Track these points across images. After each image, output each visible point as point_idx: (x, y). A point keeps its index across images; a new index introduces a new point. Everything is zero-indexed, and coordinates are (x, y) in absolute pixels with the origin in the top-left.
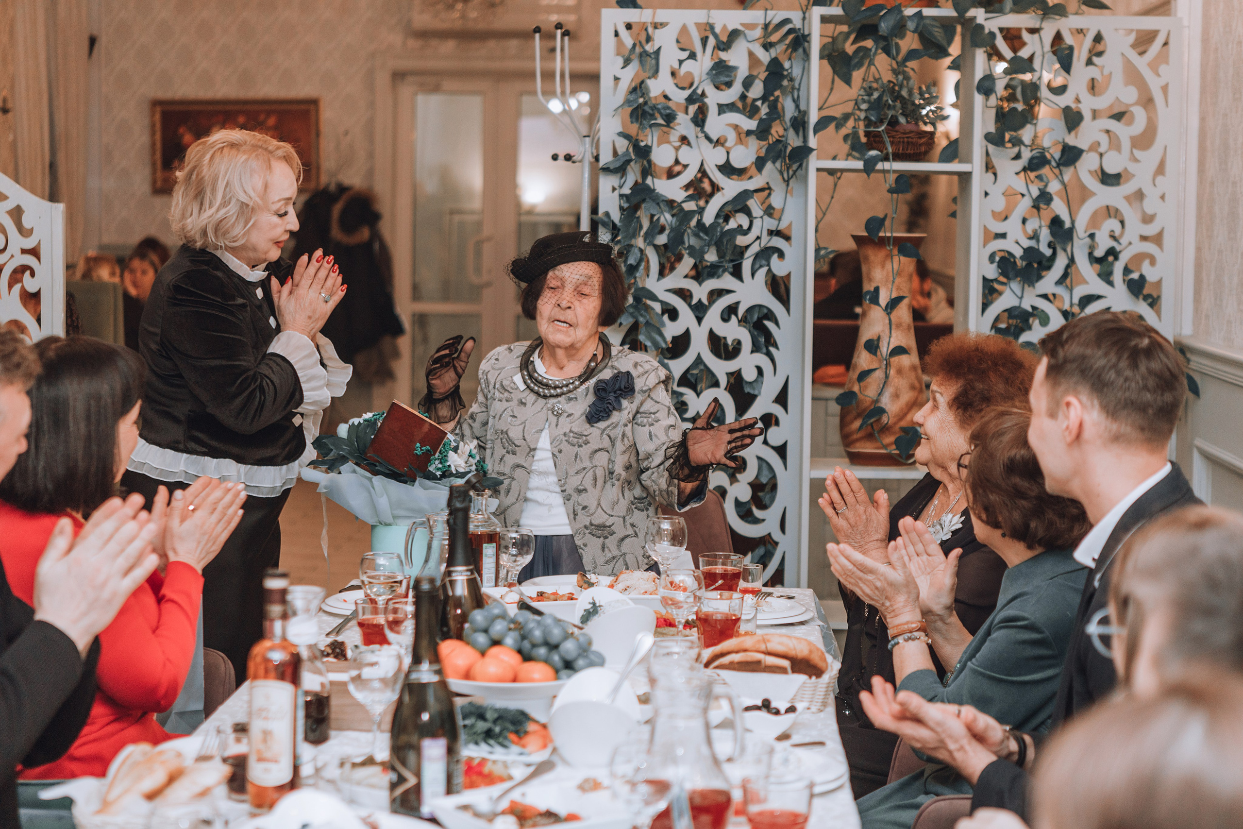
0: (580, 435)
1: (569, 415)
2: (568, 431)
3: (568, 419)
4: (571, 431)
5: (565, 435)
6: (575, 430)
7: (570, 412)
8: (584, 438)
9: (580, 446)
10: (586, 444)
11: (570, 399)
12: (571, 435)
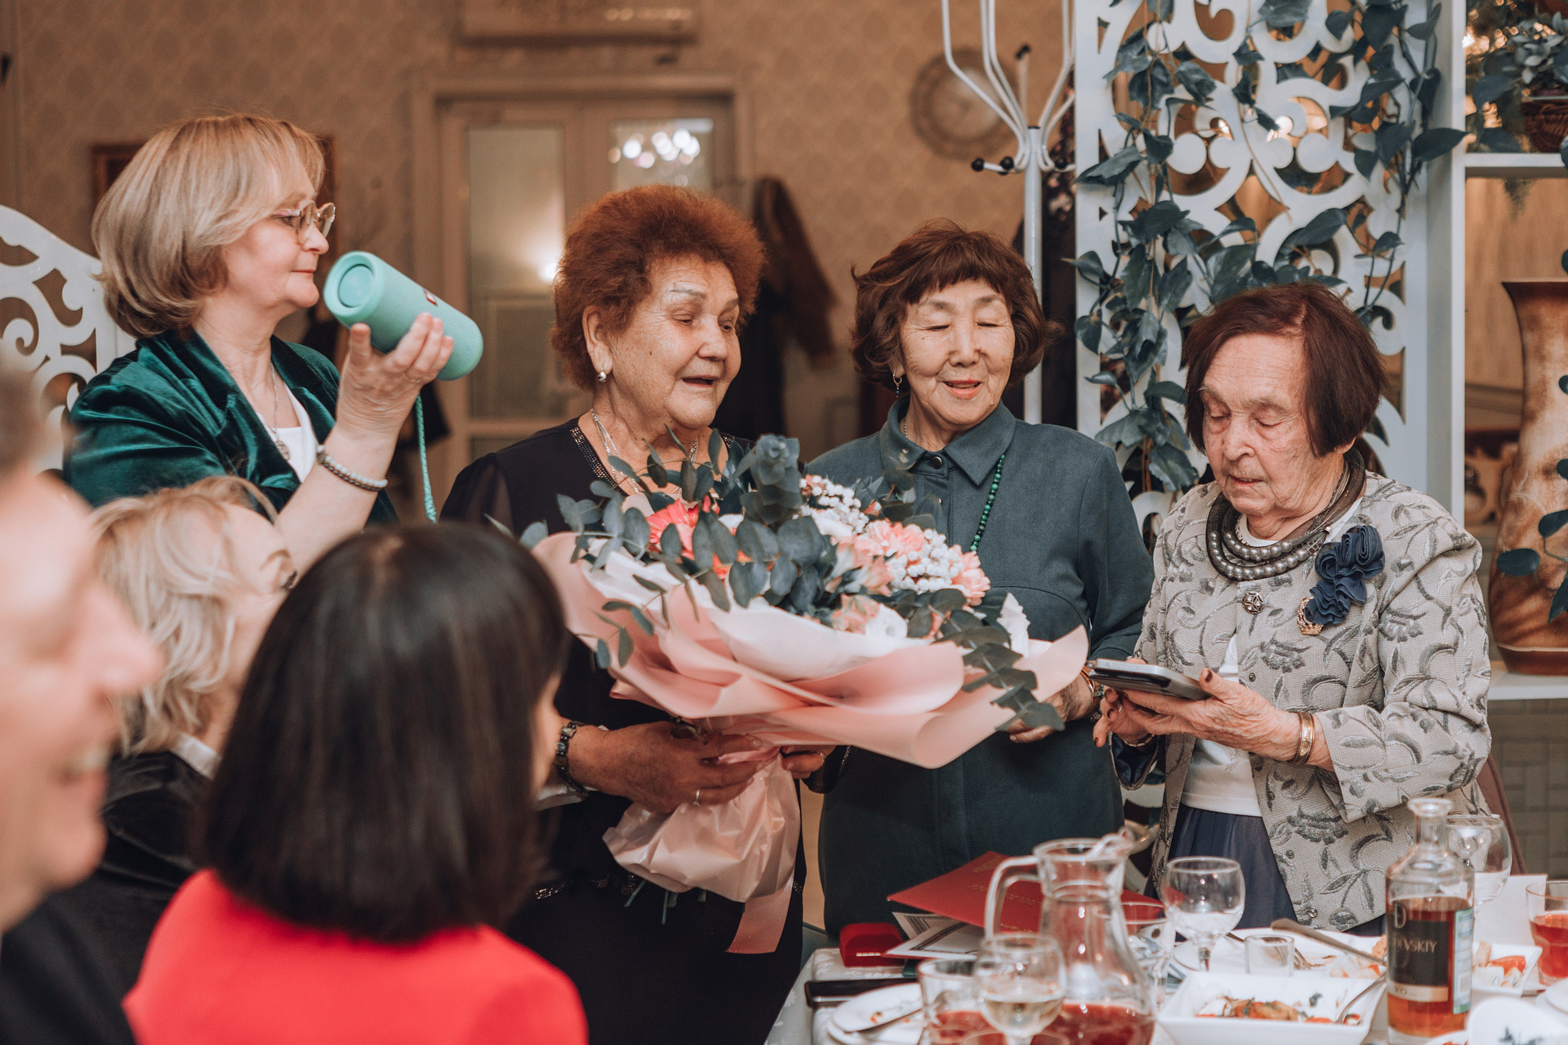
0: (1287, 649)
1: (1275, 612)
2: (1268, 641)
3: (1272, 619)
4: (1273, 642)
5: (1262, 647)
6: (1280, 639)
7: (1277, 607)
8: (1296, 655)
9: (1287, 670)
10: (1297, 667)
11: (1279, 583)
12: (1273, 647)
